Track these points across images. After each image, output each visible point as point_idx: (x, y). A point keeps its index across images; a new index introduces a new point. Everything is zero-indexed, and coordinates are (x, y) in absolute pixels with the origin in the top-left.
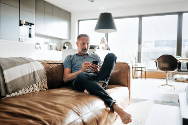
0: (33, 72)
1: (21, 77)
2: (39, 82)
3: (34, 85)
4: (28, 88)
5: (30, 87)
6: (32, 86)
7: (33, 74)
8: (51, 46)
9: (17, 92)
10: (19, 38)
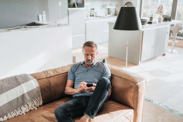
0: (21, 95)
1: (7, 103)
2: (28, 103)
3: (22, 107)
4: (14, 112)
5: (17, 110)
6: (20, 109)
7: (21, 97)
8: (108, 9)
9: (2, 118)
10: (68, 11)
